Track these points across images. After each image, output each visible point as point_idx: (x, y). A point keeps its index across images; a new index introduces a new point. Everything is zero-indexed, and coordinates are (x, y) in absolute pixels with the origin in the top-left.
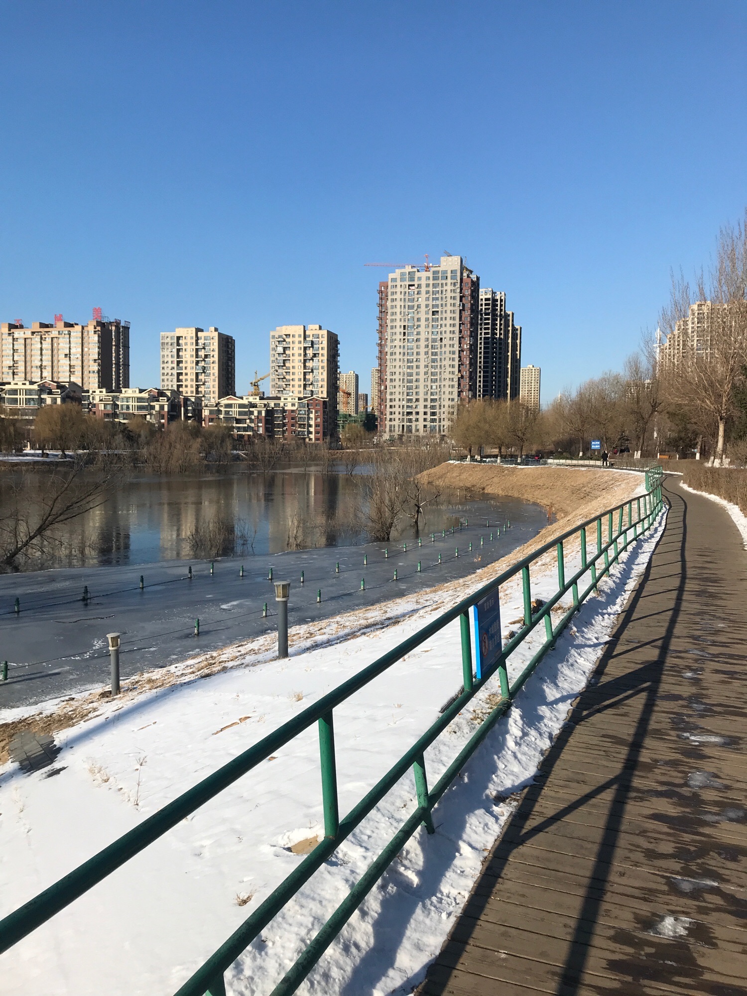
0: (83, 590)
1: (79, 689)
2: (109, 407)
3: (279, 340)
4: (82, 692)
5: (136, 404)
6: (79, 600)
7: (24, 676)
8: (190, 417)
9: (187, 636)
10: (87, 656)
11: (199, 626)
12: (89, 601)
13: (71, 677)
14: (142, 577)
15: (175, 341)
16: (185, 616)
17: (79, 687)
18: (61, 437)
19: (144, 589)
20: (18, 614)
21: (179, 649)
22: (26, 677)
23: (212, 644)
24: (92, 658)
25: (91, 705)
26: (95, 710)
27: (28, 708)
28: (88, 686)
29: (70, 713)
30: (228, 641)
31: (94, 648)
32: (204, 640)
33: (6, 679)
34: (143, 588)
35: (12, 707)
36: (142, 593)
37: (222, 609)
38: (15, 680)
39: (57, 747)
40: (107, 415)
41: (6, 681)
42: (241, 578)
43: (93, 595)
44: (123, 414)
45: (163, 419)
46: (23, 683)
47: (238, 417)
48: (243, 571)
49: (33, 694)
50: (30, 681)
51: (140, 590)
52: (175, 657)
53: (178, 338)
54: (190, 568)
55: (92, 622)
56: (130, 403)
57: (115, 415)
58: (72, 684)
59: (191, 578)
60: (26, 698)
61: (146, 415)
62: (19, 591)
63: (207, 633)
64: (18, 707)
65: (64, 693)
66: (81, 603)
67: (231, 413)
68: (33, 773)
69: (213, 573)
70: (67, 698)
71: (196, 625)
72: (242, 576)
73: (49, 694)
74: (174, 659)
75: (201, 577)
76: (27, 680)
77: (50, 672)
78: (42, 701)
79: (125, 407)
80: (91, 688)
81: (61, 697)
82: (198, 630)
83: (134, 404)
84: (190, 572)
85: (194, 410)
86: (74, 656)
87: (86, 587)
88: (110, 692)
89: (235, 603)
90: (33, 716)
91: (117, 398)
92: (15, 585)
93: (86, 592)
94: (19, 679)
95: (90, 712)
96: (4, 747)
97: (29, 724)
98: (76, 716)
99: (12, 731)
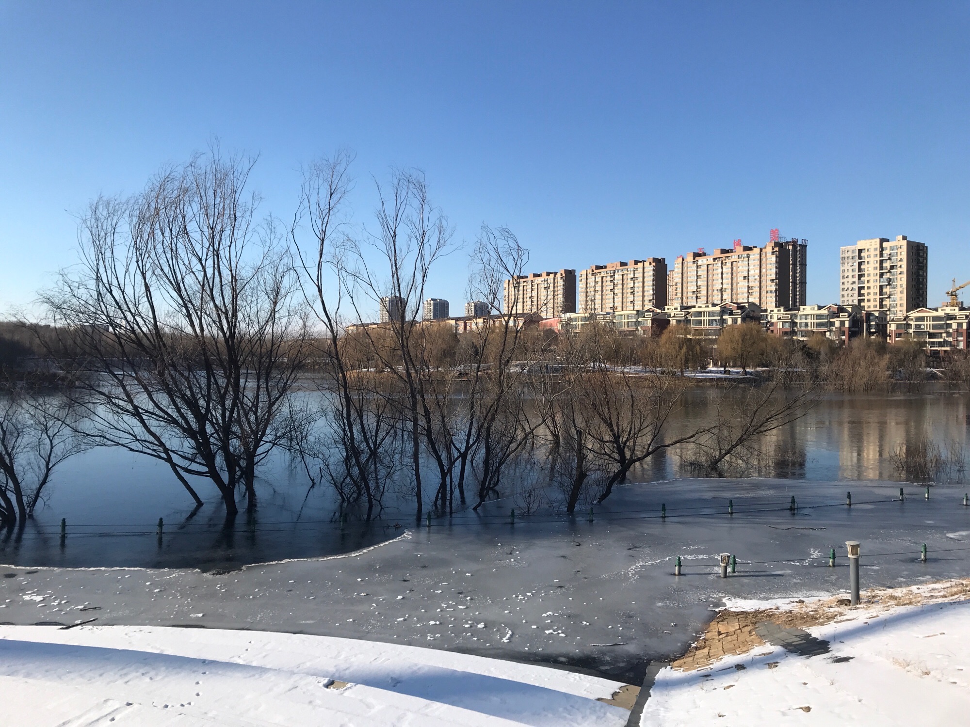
0: (790, 500)
1: (806, 594)
2: (787, 325)
4: (809, 597)
5: (815, 321)
6: (787, 509)
7: (749, 572)
8: (873, 333)
9: (913, 560)
10: (806, 563)
11: (926, 552)
12: (796, 512)
13: (795, 580)
14: (849, 493)
15: (857, 254)
16: (905, 539)
18: (742, 355)
19: (852, 506)
20: (732, 515)
21: (905, 573)
22: (752, 574)
23: (945, 574)
24: (811, 565)
25: (832, 610)
26: (841, 614)
27: (760, 602)
28: (814, 593)
29: (812, 613)
31: (812, 557)
33: (734, 572)
34: (850, 505)
35: (745, 598)
36: (849, 510)
37: (948, 537)
38: (742, 574)
39: (820, 639)
40: (786, 333)
42: (965, 507)
43: (799, 505)
44: (802, 331)
45: (844, 335)
46: (750, 578)
47: (931, 331)
48: (967, 500)
49: (762, 590)
50: (756, 578)
52: (902, 579)
53: (860, 251)
54: (902, 489)
55: (804, 531)
56: (809, 321)
57: (793, 333)
58: (797, 587)
59: (902, 500)
60: (756, 593)
61: (825, 332)
63: (935, 560)
64: (751, 599)
65: (790, 594)
66: (788, 512)
67: (922, 327)
68: (810, 657)
69: (928, 498)
70: (797, 600)
71: (922, 550)
72: (966, 505)
73: (776, 592)
74: (902, 582)
75: (914, 501)
76: (753, 576)
77: (773, 573)
78: (771, 598)
79: (803, 325)
80: (817, 595)
81: (788, 598)
82: (925, 556)
83: (813, 321)
84: (902, 494)
85: (877, 325)
86: (793, 561)
87: (793, 497)
88: (849, 601)
89: (964, 533)
90: (770, 609)
91: (796, 316)
93: (793, 501)
94: (746, 574)
95: (836, 615)
96: (750, 632)
97: (770, 616)
98: (820, 617)
99: (754, 619)
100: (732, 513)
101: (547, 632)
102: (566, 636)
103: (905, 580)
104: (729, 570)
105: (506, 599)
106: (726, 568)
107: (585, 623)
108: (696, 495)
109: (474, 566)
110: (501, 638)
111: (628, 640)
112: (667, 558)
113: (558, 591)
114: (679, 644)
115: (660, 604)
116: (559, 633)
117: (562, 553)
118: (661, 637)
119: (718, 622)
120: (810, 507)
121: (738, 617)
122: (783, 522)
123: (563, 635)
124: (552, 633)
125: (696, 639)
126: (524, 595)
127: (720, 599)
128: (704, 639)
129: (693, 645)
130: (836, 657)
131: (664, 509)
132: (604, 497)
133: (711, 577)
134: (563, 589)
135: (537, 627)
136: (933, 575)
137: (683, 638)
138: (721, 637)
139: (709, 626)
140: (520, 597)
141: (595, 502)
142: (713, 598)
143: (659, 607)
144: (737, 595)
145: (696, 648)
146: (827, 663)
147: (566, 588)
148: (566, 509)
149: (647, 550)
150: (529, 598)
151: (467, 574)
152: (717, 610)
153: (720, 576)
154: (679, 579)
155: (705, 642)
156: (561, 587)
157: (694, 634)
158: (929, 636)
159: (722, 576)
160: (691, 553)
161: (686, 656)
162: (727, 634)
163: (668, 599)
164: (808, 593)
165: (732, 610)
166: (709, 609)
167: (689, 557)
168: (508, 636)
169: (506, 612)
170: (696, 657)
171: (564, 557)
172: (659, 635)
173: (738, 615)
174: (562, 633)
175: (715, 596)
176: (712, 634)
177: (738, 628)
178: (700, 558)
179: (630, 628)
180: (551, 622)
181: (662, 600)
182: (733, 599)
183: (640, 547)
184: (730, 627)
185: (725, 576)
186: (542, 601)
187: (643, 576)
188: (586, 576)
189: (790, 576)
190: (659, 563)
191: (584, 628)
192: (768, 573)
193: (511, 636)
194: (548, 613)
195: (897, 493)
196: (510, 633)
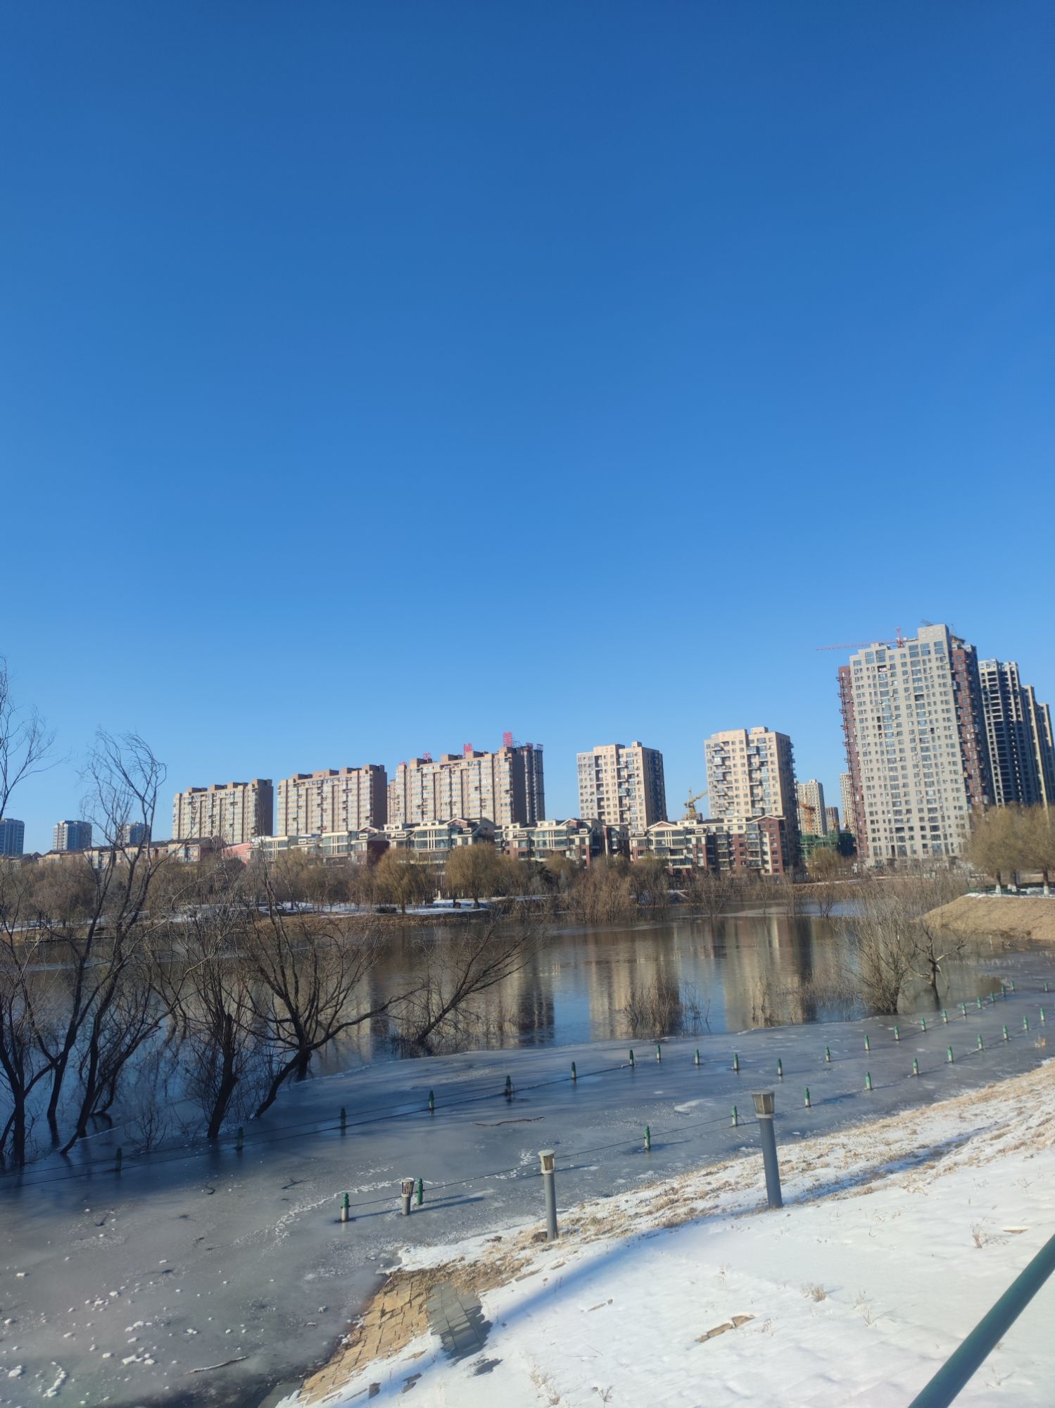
2: (524, 845)
3: (716, 749)
4: (510, 1228)
5: (554, 838)
6: (500, 1095)
7: (441, 1200)
8: (615, 851)
9: (636, 1150)
10: (513, 1174)
11: (649, 1137)
12: (512, 1096)
13: (496, 1205)
14: (574, 1064)
15: (594, 761)
16: (630, 1120)
17: (506, 1221)
18: (473, 883)
19: (578, 1081)
20: (433, 1113)
21: (627, 1170)
22: (444, 1202)
23: (669, 1165)
24: (520, 1177)
25: (523, 1253)
26: (529, 1262)
27: (448, 1248)
28: (518, 1220)
29: (498, 1263)
30: (689, 1161)
32: (658, 1158)
33: (421, 1203)
34: (575, 1079)
35: (429, 1245)
36: (575, 1087)
37: (676, 1112)
39: (486, 1319)
40: (522, 854)
41: (423, 1206)
42: (697, 1067)
43: (517, 1087)
44: (540, 851)
45: (585, 854)
46: (441, 1209)
47: (672, 847)
48: (699, 1057)
49: (453, 1227)
51: (572, 1082)
52: (622, 1181)
53: (597, 758)
54: (631, 1051)
55: (517, 1126)
56: (547, 838)
57: (531, 853)
58: (498, 1215)
60: (444, 1233)
61: (565, 851)
62: (432, 1081)
63: (660, 1147)
64: (436, 1245)
65: (487, 1228)
66: (503, 1099)
67: (663, 843)
68: (458, 1360)
69: (660, 1059)
70: (492, 1236)
71: (646, 1135)
72: (699, 1064)
73: (470, 1228)
74: (621, 1185)
78: (463, 1239)
79: (541, 843)
81: (485, 1234)
82: (649, 1143)
83: (551, 839)
84: (632, 1057)
85: (619, 841)
86: (498, 1174)
87: (508, 1077)
88: (545, 1234)
89: (693, 1103)
90: (453, 1261)
91: (532, 832)
92: (428, 1073)
93: (509, 1083)
94: (436, 1204)
95: (522, 1265)
96: (421, 1306)
97: (450, 1274)
98: (506, 1269)
99: (430, 1282)
100: (432, 1109)
101: (125, 1361)
102: (156, 1362)
103: (624, 1181)
104: (415, 1200)
105: (74, 1310)
106: (409, 1200)
107: (190, 1331)
108: (392, 1087)
109: (35, 1257)
110: (44, 1391)
111: (250, 1349)
112: (335, 1195)
113: (163, 1280)
114: (325, 1343)
115: (310, 1276)
116: (145, 1360)
117: (183, 1210)
118: (301, 1335)
119: (385, 1293)
120: (529, 1089)
121: (412, 1280)
122: (493, 1115)
123: (150, 1362)
124: (133, 1362)
125: (350, 1329)
126: (105, 1297)
127: (395, 1254)
128: (361, 1327)
129: (345, 1341)
130: (484, 1360)
131: (343, 1116)
132: (265, 1106)
133: (389, 1217)
134: (171, 1275)
135: (112, 1355)
136: (656, 1168)
137: (332, 1329)
138: (384, 1319)
139: (373, 1302)
140: (96, 1303)
141: (252, 1116)
142: (386, 1252)
143: (309, 1282)
144: (420, 1240)
145: (348, 1346)
146: (469, 1377)
147: (175, 1272)
148: (206, 1134)
149: (310, 1186)
150: (112, 1302)
151: (19, 1275)
152: (388, 1272)
153: (401, 1214)
154: (346, 1227)
155: (361, 1333)
156: (168, 1271)
157: (349, 1321)
158: (594, 1309)
159: (404, 1212)
160: (369, 1182)
161: (331, 1362)
162: (393, 1313)
163: (323, 1265)
164: (510, 1222)
165: (408, 1269)
166: (378, 1272)
167: (365, 1188)
168: (57, 1383)
169: (65, 1336)
170: (343, 1363)
171: (185, 1217)
172: (300, 1331)
173: (413, 1276)
174: (151, 1357)
175: (389, 1248)
176: (373, 1318)
177: (407, 1300)
178: (380, 1186)
179: (257, 1328)
180: (138, 1340)
181: (314, 1267)
182: (412, 1250)
183: (301, 1181)
184: (399, 1300)
185: (409, 1212)
186: (133, 1302)
187: (296, 1232)
188: (211, 1245)
189: (492, 1197)
190: (322, 1205)
191: (187, 1342)
192: (464, 1198)
193: (64, 1382)
194: (135, 1325)
195: (626, 1055)
196: (62, 1376)
